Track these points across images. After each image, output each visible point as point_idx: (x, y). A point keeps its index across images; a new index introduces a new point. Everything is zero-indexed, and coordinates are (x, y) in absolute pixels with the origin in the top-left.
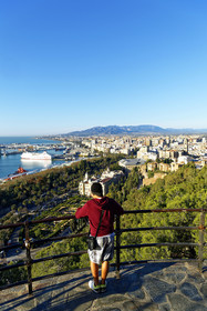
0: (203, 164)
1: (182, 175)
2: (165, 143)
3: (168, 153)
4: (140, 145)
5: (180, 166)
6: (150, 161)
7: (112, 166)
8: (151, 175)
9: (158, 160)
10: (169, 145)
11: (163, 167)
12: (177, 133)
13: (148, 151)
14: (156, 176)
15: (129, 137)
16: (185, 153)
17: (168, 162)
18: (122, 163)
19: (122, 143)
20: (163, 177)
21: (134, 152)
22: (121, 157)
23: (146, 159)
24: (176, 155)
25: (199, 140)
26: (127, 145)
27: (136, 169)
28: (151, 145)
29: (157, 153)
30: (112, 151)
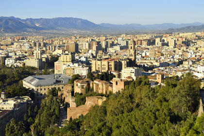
0: (159, 79)
1: (131, 97)
2: (99, 47)
3: (105, 63)
4: (58, 52)
5: (127, 83)
6: (77, 77)
7: (10, 89)
8: (81, 100)
9: (91, 76)
10: (105, 51)
11: (99, 86)
12: (117, 31)
13: (74, 61)
14: (90, 102)
15: (39, 38)
16: (131, 63)
17: (107, 77)
18: (28, 83)
19: (26, 47)
20: (100, 102)
21: (49, 64)
22: (27, 72)
23: (70, 74)
24: (118, 67)
25: (151, 42)
26: (37, 51)
27: (54, 92)
28: (77, 50)
29: (88, 63)
30: (9, 62)
